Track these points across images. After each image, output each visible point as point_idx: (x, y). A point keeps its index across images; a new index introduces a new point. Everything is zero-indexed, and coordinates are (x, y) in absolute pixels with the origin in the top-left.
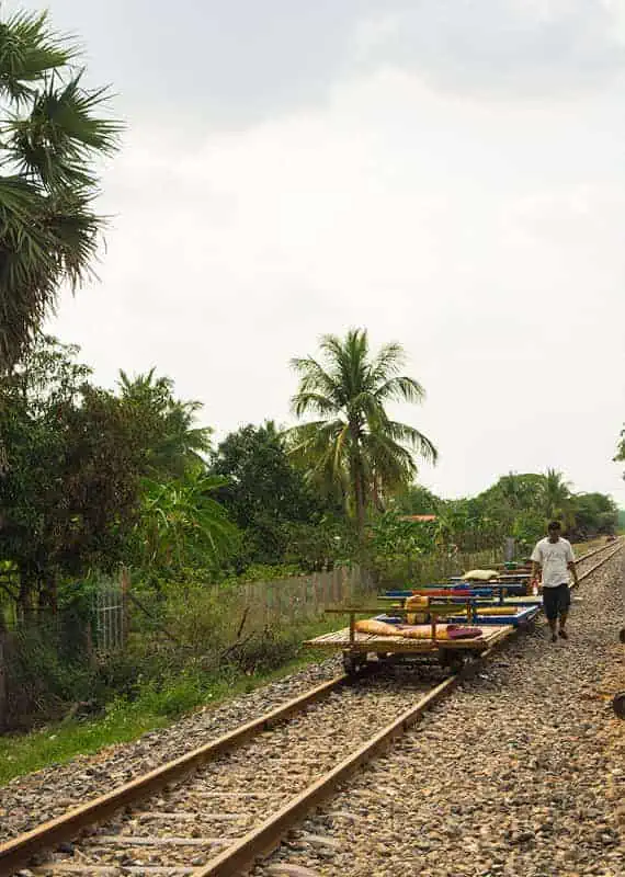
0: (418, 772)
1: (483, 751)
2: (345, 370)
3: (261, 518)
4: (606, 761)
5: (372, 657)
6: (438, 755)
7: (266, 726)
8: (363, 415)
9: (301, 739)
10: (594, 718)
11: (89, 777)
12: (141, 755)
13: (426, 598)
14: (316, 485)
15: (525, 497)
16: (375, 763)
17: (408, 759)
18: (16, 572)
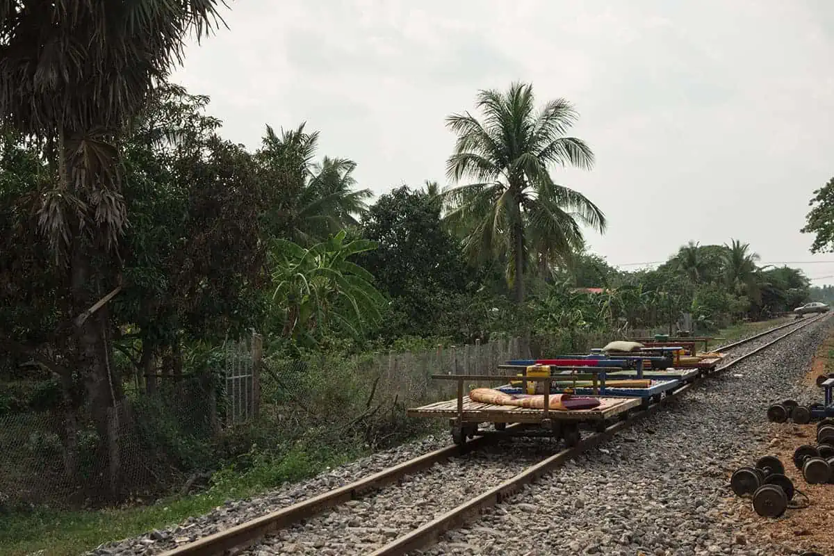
0: (499, 543)
1: (575, 524)
2: (506, 129)
3: (416, 287)
4: (707, 538)
5: (484, 427)
6: (527, 527)
7: (354, 494)
8: (526, 178)
9: (387, 509)
10: (711, 496)
11: (152, 542)
12: (215, 521)
13: (547, 366)
14: (473, 251)
15: (707, 271)
16: (455, 534)
17: (494, 531)
18: (138, 336)
